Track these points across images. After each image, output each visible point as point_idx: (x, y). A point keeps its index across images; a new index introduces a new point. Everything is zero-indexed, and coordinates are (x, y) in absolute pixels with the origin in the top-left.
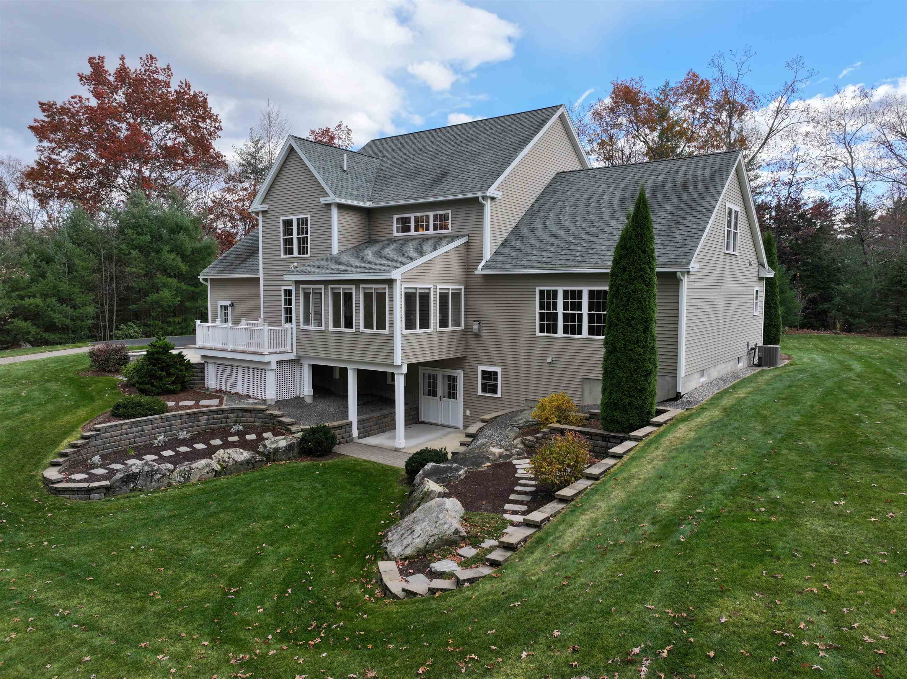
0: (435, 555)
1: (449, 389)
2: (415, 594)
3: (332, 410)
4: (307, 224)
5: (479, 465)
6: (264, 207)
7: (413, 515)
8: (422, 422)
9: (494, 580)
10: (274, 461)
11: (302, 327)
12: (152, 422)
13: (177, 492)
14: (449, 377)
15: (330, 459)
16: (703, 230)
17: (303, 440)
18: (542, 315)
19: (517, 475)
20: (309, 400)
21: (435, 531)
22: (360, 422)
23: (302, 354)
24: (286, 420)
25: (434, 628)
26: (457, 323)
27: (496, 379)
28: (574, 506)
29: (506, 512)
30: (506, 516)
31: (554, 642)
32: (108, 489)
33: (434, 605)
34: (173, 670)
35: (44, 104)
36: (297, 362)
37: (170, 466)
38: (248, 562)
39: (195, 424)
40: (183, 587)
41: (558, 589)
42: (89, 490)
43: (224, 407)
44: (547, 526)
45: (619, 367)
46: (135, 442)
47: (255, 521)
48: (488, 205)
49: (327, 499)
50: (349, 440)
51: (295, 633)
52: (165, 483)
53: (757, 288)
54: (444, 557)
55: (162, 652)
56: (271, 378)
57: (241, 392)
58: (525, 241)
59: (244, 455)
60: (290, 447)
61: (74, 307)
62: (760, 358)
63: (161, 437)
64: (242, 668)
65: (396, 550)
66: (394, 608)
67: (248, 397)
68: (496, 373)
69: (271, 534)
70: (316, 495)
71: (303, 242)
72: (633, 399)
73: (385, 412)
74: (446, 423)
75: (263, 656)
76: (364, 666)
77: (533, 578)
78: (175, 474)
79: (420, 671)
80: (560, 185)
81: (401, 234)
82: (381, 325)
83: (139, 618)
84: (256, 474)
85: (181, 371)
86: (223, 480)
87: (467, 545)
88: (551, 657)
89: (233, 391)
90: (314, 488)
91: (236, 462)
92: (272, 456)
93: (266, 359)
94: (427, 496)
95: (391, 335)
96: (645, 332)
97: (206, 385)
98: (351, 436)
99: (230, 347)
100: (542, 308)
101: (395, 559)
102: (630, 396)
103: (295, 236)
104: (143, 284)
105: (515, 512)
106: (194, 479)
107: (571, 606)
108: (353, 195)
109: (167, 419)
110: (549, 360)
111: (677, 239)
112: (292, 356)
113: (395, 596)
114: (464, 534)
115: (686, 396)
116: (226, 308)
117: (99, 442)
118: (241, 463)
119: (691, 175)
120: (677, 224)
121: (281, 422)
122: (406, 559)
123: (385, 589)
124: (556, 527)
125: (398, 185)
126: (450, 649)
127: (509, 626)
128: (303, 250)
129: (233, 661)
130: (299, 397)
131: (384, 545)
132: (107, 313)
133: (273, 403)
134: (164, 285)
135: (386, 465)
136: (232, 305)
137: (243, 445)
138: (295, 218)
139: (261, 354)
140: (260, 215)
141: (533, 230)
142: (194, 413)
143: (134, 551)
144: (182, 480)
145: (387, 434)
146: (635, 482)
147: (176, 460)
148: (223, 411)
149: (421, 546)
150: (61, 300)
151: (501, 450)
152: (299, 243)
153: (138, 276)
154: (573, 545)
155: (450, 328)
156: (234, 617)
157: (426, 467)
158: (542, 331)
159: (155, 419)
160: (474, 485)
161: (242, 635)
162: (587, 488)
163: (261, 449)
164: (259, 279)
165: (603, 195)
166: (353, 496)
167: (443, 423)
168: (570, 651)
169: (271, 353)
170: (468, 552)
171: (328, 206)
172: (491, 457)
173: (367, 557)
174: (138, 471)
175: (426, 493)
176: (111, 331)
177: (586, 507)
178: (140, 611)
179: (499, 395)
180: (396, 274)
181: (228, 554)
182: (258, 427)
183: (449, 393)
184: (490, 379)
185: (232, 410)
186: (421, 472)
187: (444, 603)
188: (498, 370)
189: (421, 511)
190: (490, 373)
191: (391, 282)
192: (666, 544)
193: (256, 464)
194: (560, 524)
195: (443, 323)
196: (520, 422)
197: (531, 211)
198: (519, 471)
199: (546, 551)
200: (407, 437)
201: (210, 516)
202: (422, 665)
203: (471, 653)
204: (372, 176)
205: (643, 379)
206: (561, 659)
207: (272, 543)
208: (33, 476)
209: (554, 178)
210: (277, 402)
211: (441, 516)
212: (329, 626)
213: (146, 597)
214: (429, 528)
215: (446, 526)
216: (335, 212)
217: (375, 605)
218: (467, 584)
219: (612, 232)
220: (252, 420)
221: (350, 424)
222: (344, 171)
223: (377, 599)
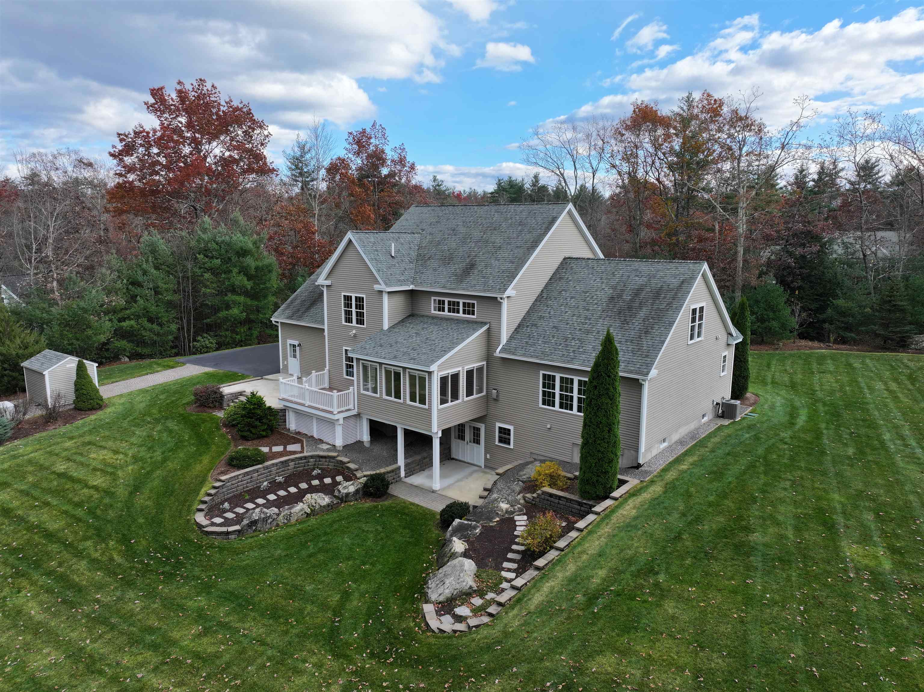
0: (457, 602)
1: (474, 436)
2: (445, 632)
3: (385, 453)
4: (363, 302)
5: (490, 519)
6: (328, 282)
7: (445, 568)
8: (453, 459)
9: (489, 627)
10: (346, 502)
11: (362, 392)
12: (257, 471)
13: (283, 532)
14: (474, 428)
15: (384, 501)
16: (663, 342)
17: (365, 485)
18: (544, 393)
19: (516, 533)
20: (367, 445)
21: (458, 586)
22: (406, 465)
23: (361, 411)
24: (352, 466)
25: (454, 658)
26: (480, 391)
27: (509, 435)
28: (544, 573)
29: (503, 569)
30: (504, 574)
31: (512, 675)
32: (239, 531)
33: (455, 640)
34: (316, 674)
35: (121, 134)
36: (358, 416)
37: (275, 510)
38: (342, 597)
39: (286, 468)
40: (307, 616)
41: (522, 640)
42: (228, 533)
43: (305, 454)
44: (524, 590)
45: (590, 455)
46: (247, 487)
47: (341, 562)
48: (505, 304)
49: (386, 542)
50: (398, 480)
51: (377, 653)
52: (275, 524)
53: (726, 353)
54: (462, 604)
55: (307, 662)
56: (339, 430)
57: (315, 436)
58: (534, 329)
59: (324, 500)
60: (357, 491)
61: (161, 325)
62: (723, 412)
63: (265, 483)
64: (352, 675)
65: (433, 596)
66: (433, 641)
67: (321, 441)
68: (509, 430)
69: (353, 573)
70: (379, 537)
71: (360, 315)
72: (599, 478)
73: (425, 454)
74: (472, 462)
75: (363, 668)
76: (418, 680)
77: (510, 630)
78: (281, 517)
79: (446, 686)
80: (565, 272)
81: (437, 312)
82: (423, 401)
83: (287, 639)
84: (335, 515)
85: (270, 421)
86: (313, 521)
87: (477, 596)
88: (509, 684)
89: (309, 435)
90: (377, 530)
91: (321, 506)
92: (344, 499)
93: (336, 417)
94: (454, 556)
95: (430, 410)
96: (609, 431)
97: (287, 427)
98: (399, 477)
99: (308, 403)
100: (544, 387)
101: (433, 603)
102: (598, 476)
103: (354, 309)
104: (216, 301)
105: (509, 570)
106: (293, 520)
107: (525, 653)
108: (399, 281)
109: (267, 467)
110: (549, 426)
111: (644, 348)
112: (355, 412)
113: (433, 631)
114: (476, 588)
115: (645, 465)
116: (294, 346)
117: (224, 490)
118: (324, 506)
119: (665, 282)
120: (646, 333)
121: (348, 468)
122: (440, 603)
123: (427, 625)
124: (529, 591)
125: (435, 270)
126: (462, 674)
127: (493, 662)
128: (360, 321)
129: (347, 670)
130: (359, 441)
131: (426, 590)
132: (185, 325)
133: (341, 448)
134: (234, 302)
135: (427, 509)
136: (299, 345)
137: (323, 489)
138: (354, 296)
139: (331, 413)
140: (325, 288)
141: (541, 318)
142: (286, 461)
143: (269, 585)
144: (286, 521)
145: (426, 473)
146: (585, 557)
147: (280, 503)
148: (305, 458)
149: (449, 595)
150: (151, 320)
151: (508, 506)
152: (357, 316)
153: (212, 295)
154: (536, 607)
155: (475, 396)
156: (341, 640)
157: (454, 523)
158: (544, 403)
159: (260, 468)
160: (485, 542)
161: (348, 653)
162: (553, 559)
163: (336, 493)
164: (323, 330)
165: (596, 291)
166: (404, 539)
167: (469, 461)
168: (519, 681)
169: (339, 412)
170: (477, 601)
171: (381, 292)
172: (500, 513)
173: (416, 596)
174: (257, 518)
175: (453, 553)
176: (189, 342)
177: (550, 575)
178: (286, 632)
179: (512, 446)
180: (433, 368)
181: (329, 590)
182: (331, 470)
183: (474, 439)
184: (505, 434)
185: (312, 457)
186: (450, 529)
187: (460, 641)
188: (511, 428)
189: (449, 566)
190: (505, 429)
191: (430, 373)
192: (586, 613)
193: (334, 506)
194: (533, 588)
195: (469, 393)
196: (524, 477)
197: (540, 299)
198: (518, 528)
199: (521, 609)
200: (442, 476)
201: (310, 556)
202: (447, 682)
203: (472, 677)
204: (414, 254)
205: (607, 465)
206: (513, 686)
207: (355, 581)
208: (188, 521)
209: (562, 263)
210: (344, 447)
211: (462, 575)
212: (397, 650)
213: (287, 623)
214: (454, 583)
215: (464, 584)
216: (385, 298)
217: (421, 637)
218: (474, 629)
219: (598, 332)
220: (327, 463)
221: (399, 468)
222: (392, 257)
223: (423, 631)
